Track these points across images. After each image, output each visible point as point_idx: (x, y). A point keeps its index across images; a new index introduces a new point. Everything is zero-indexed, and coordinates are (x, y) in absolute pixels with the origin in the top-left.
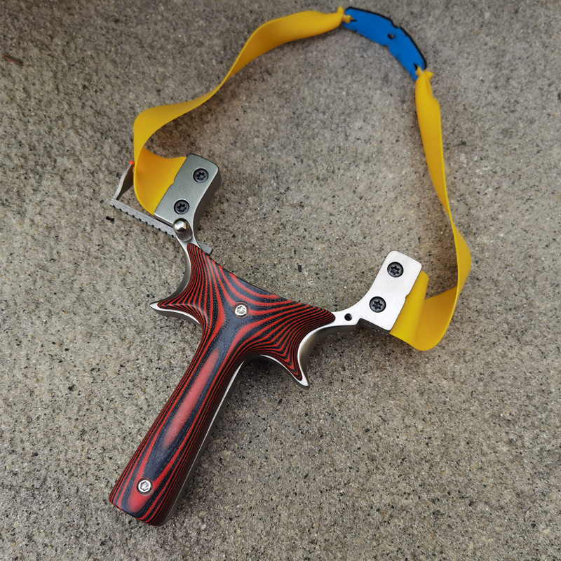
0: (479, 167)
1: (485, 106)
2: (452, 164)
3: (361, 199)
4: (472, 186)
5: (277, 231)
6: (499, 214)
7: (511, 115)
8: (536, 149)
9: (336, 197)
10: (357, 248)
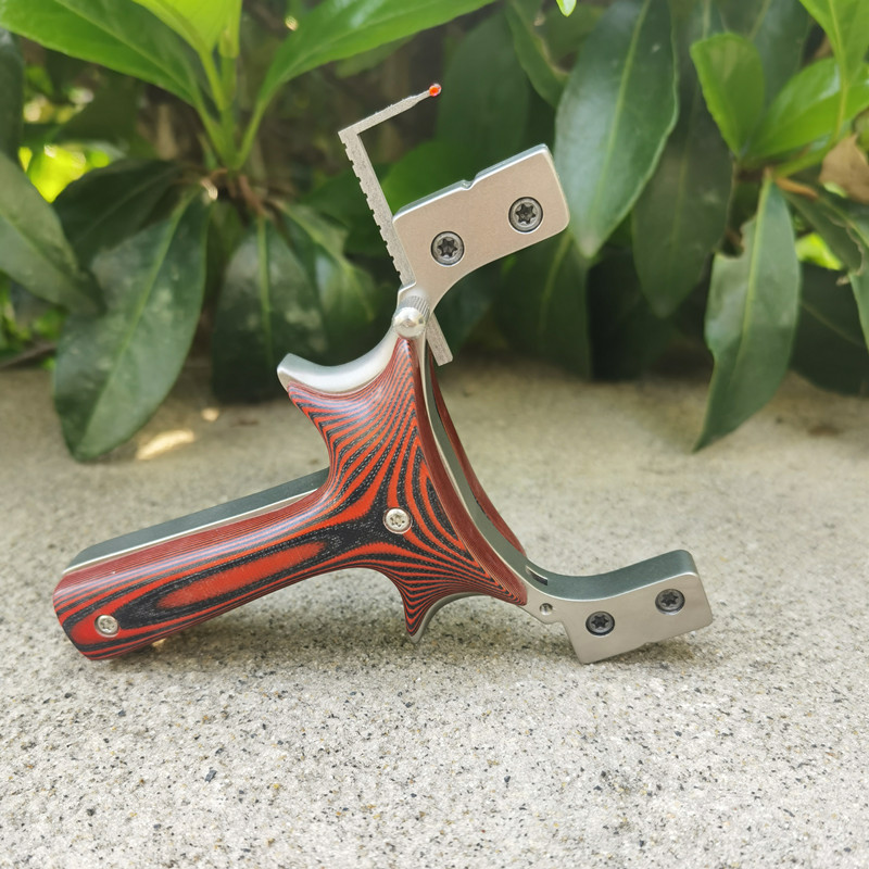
0: (692, 701)
1: (723, 632)
2: (629, 689)
3: (408, 705)
4: (665, 723)
5: (207, 720)
6: (721, 772)
7: (779, 648)
8: (832, 697)
9: (359, 695)
10: (355, 770)
